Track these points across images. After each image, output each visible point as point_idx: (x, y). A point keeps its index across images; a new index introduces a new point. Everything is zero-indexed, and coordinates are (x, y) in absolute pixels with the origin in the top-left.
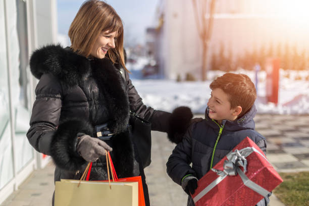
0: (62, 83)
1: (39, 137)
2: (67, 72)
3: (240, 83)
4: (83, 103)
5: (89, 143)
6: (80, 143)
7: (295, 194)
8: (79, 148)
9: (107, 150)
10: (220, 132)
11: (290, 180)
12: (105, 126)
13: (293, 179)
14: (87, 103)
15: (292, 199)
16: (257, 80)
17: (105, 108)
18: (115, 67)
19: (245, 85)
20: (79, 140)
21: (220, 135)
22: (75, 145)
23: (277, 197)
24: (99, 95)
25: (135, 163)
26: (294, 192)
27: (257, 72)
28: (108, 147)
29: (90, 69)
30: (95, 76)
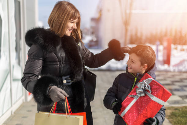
0: (44, 51)
1: (28, 83)
2: (47, 45)
3: (146, 50)
4: (56, 63)
5: (55, 91)
6: (50, 90)
7: (180, 119)
8: (50, 93)
9: (66, 96)
10: (135, 80)
11: (177, 111)
12: (68, 77)
13: (179, 111)
14: (58, 63)
15: (178, 122)
16: (157, 50)
17: (68, 66)
18: (75, 42)
19: (149, 52)
20: (50, 88)
21: (135, 82)
22: (47, 91)
23: (169, 121)
24: (65, 58)
25: (85, 99)
26: (179, 118)
27: (157, 46)
28: (66, 94)
29: (61, 43)
30: (64, 47)
